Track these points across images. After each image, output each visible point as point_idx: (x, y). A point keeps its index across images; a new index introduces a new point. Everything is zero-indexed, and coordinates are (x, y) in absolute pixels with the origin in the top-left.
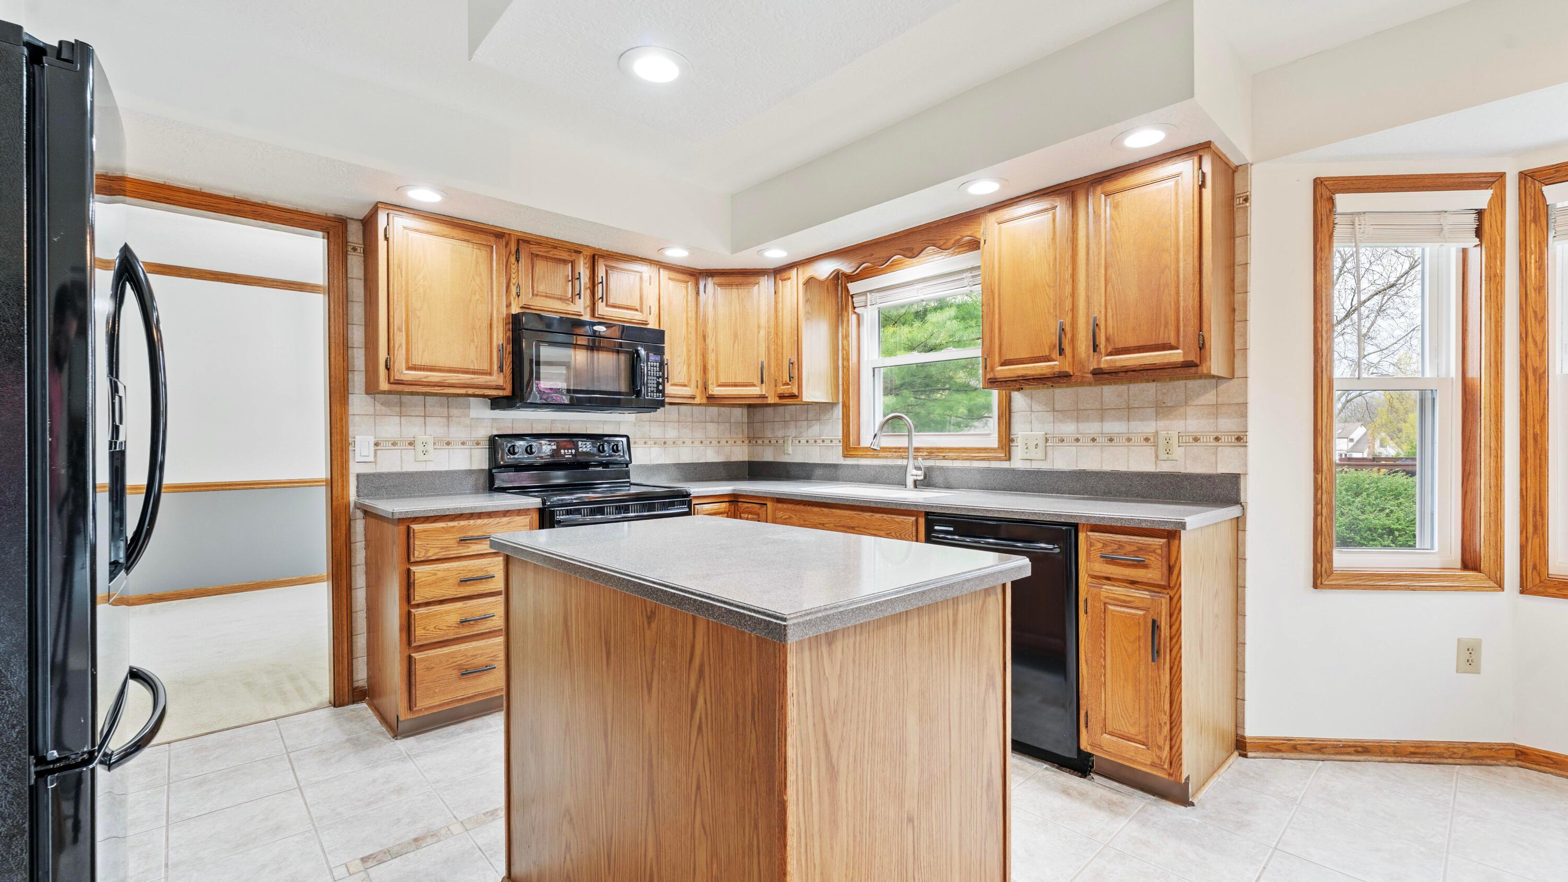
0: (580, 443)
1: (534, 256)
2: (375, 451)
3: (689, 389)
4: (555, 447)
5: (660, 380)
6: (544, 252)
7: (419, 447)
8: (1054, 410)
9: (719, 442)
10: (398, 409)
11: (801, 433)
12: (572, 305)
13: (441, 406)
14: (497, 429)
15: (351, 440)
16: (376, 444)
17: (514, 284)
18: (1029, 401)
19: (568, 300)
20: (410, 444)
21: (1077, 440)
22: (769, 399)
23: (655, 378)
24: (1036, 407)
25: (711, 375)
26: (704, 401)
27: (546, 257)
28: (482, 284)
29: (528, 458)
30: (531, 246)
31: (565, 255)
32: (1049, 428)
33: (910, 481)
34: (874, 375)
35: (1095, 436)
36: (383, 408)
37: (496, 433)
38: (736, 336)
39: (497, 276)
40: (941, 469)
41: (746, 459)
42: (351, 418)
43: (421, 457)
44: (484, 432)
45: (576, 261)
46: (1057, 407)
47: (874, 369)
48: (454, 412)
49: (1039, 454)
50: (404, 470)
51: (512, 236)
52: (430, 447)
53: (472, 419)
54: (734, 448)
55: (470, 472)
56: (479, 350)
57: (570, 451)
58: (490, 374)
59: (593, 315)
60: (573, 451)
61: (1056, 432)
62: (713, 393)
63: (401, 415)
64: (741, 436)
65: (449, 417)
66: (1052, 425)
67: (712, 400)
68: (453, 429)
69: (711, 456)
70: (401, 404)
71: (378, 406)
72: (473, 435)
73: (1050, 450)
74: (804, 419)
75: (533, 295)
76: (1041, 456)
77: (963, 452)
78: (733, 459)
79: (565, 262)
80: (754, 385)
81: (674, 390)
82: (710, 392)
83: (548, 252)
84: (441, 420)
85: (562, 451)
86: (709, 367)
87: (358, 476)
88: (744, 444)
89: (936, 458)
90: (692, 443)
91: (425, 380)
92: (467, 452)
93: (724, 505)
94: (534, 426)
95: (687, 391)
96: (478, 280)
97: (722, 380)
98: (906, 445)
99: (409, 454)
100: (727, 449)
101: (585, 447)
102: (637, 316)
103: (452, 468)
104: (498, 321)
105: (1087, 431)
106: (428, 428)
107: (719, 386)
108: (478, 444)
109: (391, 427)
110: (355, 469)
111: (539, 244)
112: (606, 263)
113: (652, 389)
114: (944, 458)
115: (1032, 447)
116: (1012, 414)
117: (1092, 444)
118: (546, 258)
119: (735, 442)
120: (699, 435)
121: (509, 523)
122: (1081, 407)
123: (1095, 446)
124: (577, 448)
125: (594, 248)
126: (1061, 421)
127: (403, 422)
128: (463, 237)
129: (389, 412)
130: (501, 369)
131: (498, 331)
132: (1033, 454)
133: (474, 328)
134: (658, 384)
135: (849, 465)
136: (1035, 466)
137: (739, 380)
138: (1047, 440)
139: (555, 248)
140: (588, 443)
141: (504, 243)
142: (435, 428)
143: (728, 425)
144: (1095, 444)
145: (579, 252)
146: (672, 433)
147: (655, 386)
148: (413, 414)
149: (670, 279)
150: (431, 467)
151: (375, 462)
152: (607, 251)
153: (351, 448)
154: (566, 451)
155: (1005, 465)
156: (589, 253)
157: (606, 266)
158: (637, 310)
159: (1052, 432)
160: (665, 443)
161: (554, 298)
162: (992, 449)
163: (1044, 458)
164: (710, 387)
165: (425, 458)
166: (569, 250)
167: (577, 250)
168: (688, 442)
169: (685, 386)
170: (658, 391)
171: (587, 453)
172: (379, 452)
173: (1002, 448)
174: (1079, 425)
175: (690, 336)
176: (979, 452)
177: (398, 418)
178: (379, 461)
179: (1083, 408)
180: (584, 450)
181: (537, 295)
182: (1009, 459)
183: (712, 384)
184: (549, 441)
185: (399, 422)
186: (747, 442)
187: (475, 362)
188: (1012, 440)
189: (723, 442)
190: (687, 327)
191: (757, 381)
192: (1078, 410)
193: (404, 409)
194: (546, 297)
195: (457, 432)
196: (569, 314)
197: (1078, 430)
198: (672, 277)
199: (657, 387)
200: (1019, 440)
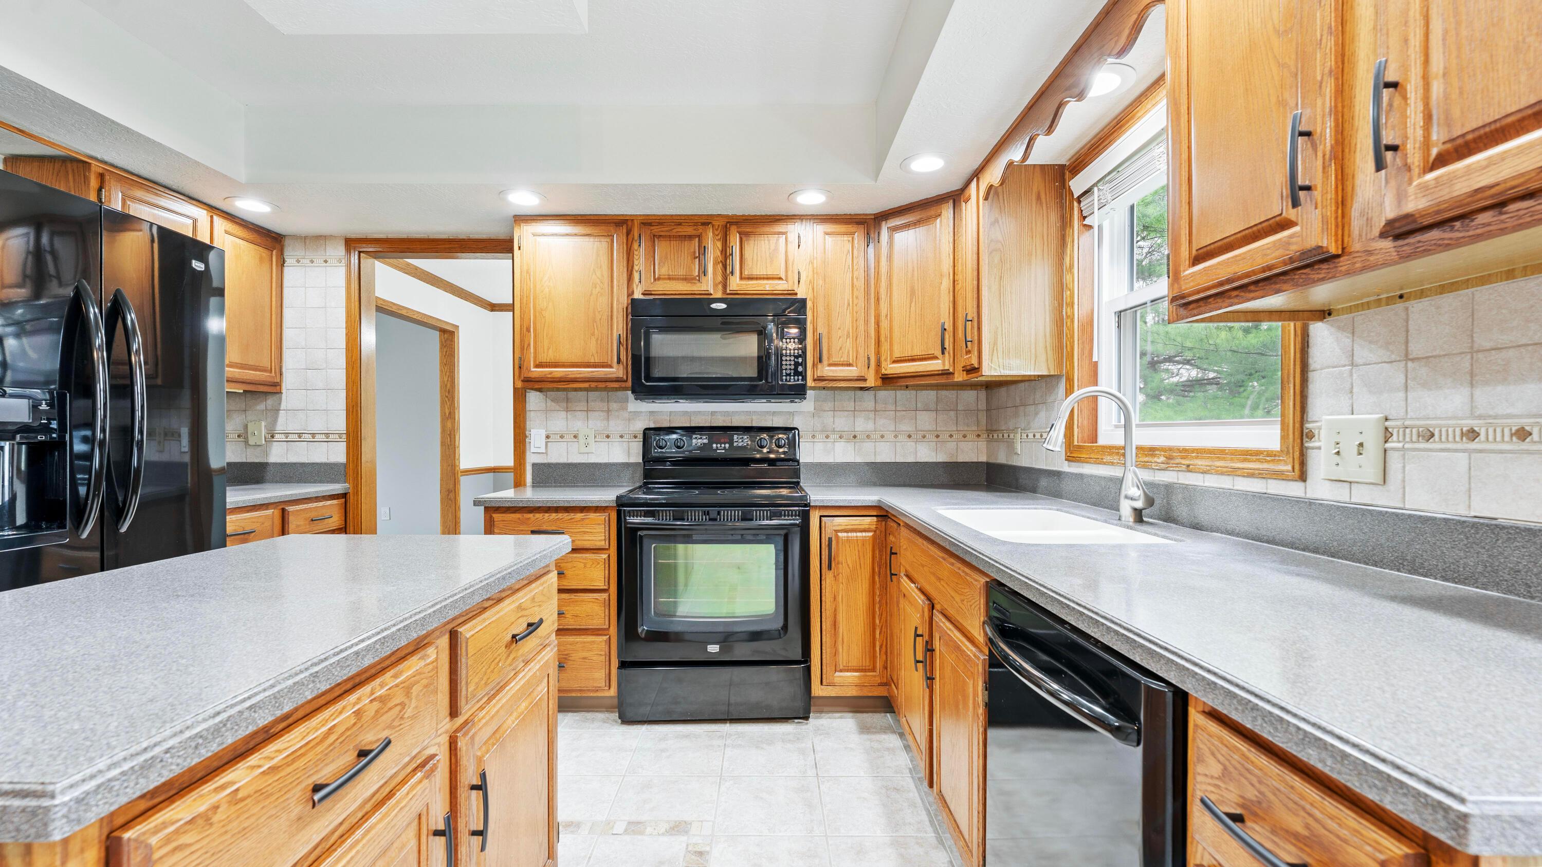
0: (735, 437)
1: (654, 237)
2: (547, 443)
3: (855, 368)
4: (706, 441)
5: (800, 360)
6: (667, 231)
7: (582, 439)
8: (1407, 358)
9: (938, 436)
10: (565, 405)
11: (1029, 423)
12: (699, 284)
13: (602, 400)
14: (654, 423)
15: (527, 433)
16: (548, 437)
17: (637, 271)
18: (1348, 341)
19: (694, 279)
20: (575, 437)
21: (1472, 435)
22: (956, 375)
23: (792, 358)
24: (1363, 353)
25: (885, 347)
26: (879, 383)
27: (670, 236)
28: (603, 276)
29: (676, 452)
30: (652, 228)
31: (690, 230)
32: (1393, 404)
33: (1126, 509)
34: (1119, 327)
35: (1526, 422)
36: (553, 404)
37: (652, 426)
38: (913, 293)
39: (617, 266)
40: (1186, 487)
41: (983, 458)
42: (528, 413)
43: (583, 449)
44: (640, 425)
45: (704, 234)
46: (1416, 349)
47: (1119, 314)
48: (614, 406)
49: (1369, 468)
50: (570, 461)
51: (635, 221)
52: (591, 440)
53: (631, 412)
54: (963, 445)
55: (627, 465)
56: (599, 342)
57: (723, 445)
58: (611, 367)
59: (724, 292)
60: (727, 446)
61: (1410, 414)
62: (886, 372)
63: (567, 410)
64: (975, 428)
65: (608, 411)
66: (1401, 395)
67: (888, 381)
68: (612, 423)
69: (926, 453)
70: (568, 400)
71: (549, 403)
72: (631, 429)
73: (1394, 458)
74: (1031, 402)
75: (655, 280)
76: (1371, 472)
77: (1219, 459)
78: (961, 459)
79: (690, 237)
80: (936, 358)
81: (831, 371)
82: (884, 371)
83: (671, 230)
84: (602, 414)
85: (714, 446)
86: (882, 339)
87: (534, 465)
88: (980, 439)
89: (1177, 468)
90: (896, 436)
91: (549, 376)
92: (625, 445)
93: (868, 520)
94: (693, 418)
95: (852, 372)
96: (599, 273)
97: (897, 354)
98: (1122, 443)
99: (574, 447)
100: (951, 445)
101: (742, 441)
102: (781, 286)
103: (611, 461)
104: (618, 312)
105: (1502, 410)
106: (590, 422)
107: (894, 362)
108: (635, 437)
109: (559, 422)
110: (531, 459)
111: (660, 224)
112: (740, 230)
113: (788, 372)
114: (1189, 468)
115: (1350, 449)
116: (1311, 375)
117: (1517, 445)
118: (670, 238)
119: (965, 436)
120: (907, 427)
121: (583, 519)
122: (1482, 341)
123: (1529, 452)
124: (731, 442)
125: (727, 216)
126: (1425, 385)
127: (569, 417)
128: (585, 232)
129: (557, 408)
130: (619, 361)
131: (617, 322)
132: (1352, 466)
133: (594, 321)
134: (797, 364)
135: (1072, 474)
136: (1362, 496)
137: (917, 352)
138: (1387, 435)
139: (680, 224)
140: (745, 437)
141: (625, 231)
142: (596, 422)
143: (952, 413)
144: (1525, 446)
145: (705, 224)
146: (862, 424)
147: (793, 367)
148: (577, 409)
149: (827, 234)
150: (593, 459)
151: (546, 453)
152: (743, 216)
153: (527, 440)
154: (719, 445)
155: (1294, 489)
156: (722, 222)
157: (740, 233)
158: (780, 279)
159: (1402, 414)
160: (855, 437)
161: (678, 279)
162: (1270, 454)
163: (1381, 481)
164: (883, 364)
165: (586, 450)
166: (696, 224)
167: (705, 221)
168: (890, 436)
169: (849, 365)
170: (797, 373)
171: (743, 448)
172: (549, 444)
173: (1288, 453)
174: (1478, 392)
175: (856, 301)
176: (1245, 460)
177: (565, 413)
178: (549, 453)
179: (1488, 345)
180: (740, 445)
181: (659, 279)
182: (1303, 477)
183: (886, 360)
184: (700, 435)
185: (565, 417)
186: (985, 436)
187: (596, 356)
188: (1311, 436)
189: (944, 436)
190: (853, 290)
191: (938, 353)
192: (1473, 351)
193: (570, 405)
194: (669, 279)
195: (616, 426)
196: (695, 294)
197: (1472, 408)
198: (829, 231)
199: (796, 369)
200: (1323, 433)
